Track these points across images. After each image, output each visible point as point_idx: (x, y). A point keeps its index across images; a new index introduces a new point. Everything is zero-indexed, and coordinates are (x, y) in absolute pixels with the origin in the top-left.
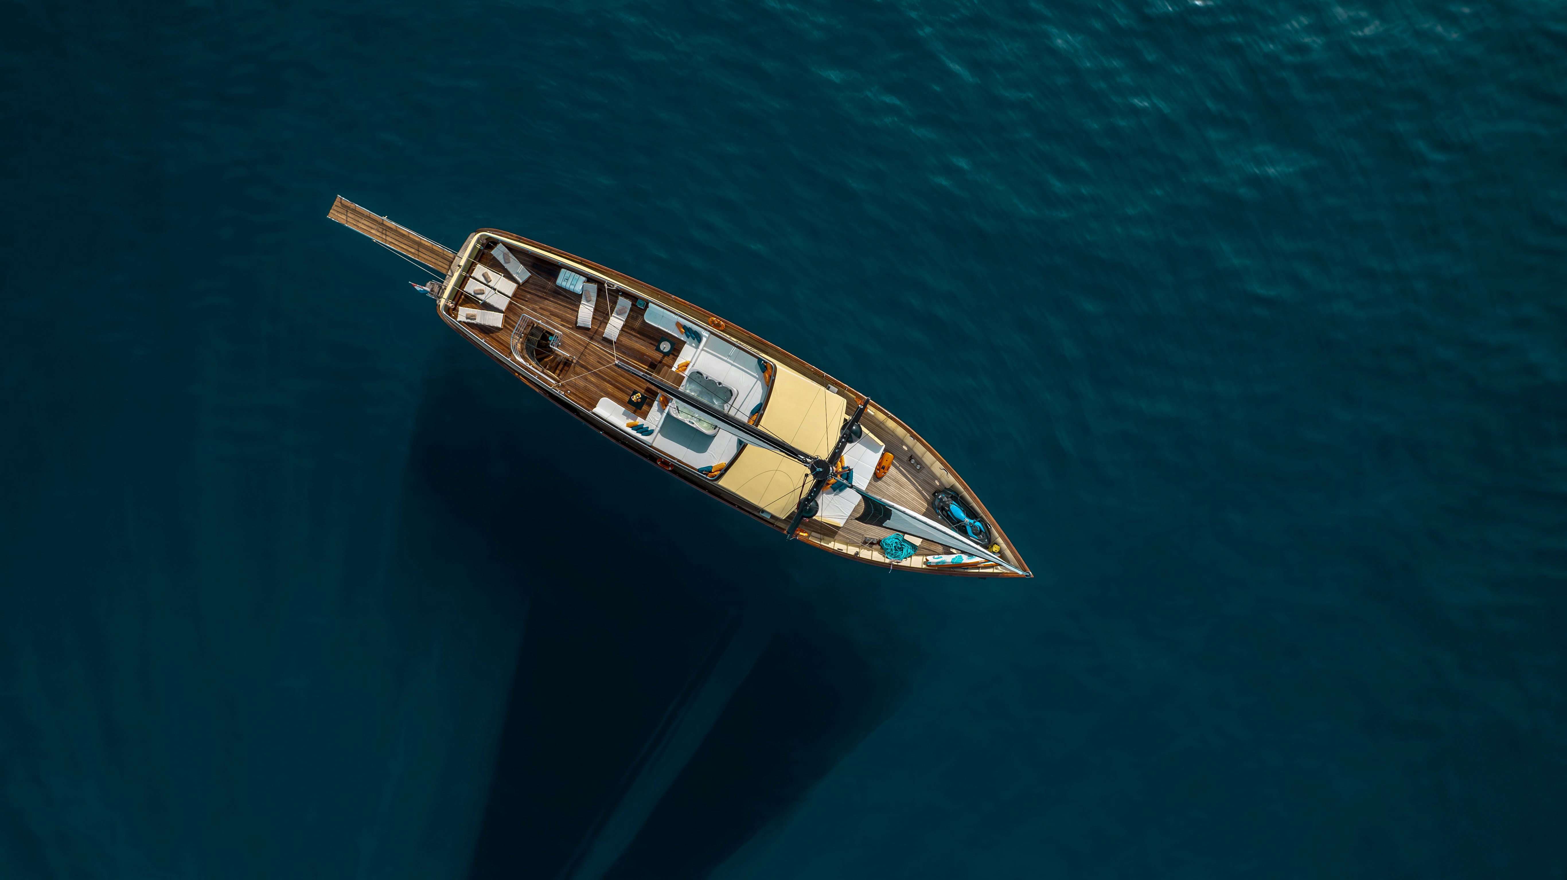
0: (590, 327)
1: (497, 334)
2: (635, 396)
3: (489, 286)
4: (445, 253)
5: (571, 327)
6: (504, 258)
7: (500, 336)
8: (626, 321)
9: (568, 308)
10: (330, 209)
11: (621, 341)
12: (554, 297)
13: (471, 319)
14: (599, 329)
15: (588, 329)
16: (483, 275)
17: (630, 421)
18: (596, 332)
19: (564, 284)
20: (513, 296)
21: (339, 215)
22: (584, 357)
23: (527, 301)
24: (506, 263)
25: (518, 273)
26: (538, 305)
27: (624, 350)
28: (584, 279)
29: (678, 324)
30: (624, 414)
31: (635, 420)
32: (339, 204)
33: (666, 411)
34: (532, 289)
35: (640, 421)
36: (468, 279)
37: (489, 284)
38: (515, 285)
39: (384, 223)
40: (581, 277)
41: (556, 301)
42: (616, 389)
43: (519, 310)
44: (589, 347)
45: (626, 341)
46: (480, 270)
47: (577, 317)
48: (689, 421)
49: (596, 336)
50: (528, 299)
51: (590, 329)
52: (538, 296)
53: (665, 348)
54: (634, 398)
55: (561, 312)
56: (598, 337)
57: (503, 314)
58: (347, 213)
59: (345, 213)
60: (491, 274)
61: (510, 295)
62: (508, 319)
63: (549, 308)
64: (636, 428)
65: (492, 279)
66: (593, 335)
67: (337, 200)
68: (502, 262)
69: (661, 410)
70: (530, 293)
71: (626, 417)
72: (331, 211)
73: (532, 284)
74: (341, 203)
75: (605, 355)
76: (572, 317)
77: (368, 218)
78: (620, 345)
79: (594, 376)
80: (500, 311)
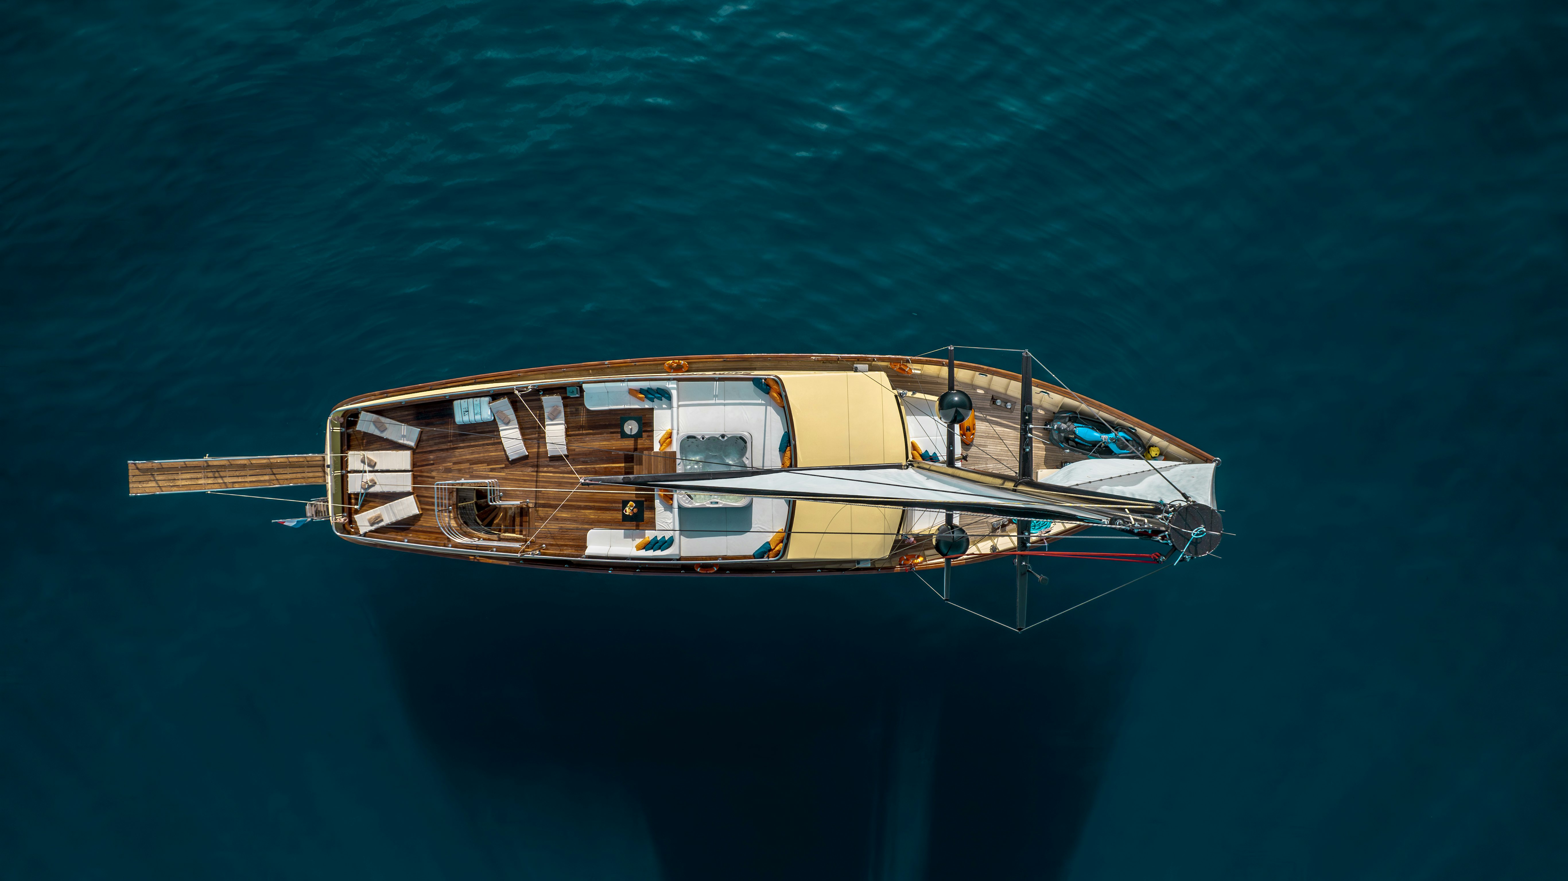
0: (527, 454)
1: (420, 523)
2: (627, 509)
3: (377, 471)
4: (308, 459)
5: (503, 466)
6: (376, 427)
7: (424, 524)
8: (567, 422)
9: (487, 444)
10: (128, 483)
11: (574, 450)
12: (463, 441)
13: (378, 523)
14: (541, 450)
15: (525, 458)
16: (363, 462)
17: (638, 541)
18: (538, 456)
19: (466, 419)
20: (413, 468)
21: (144, 485)
22: (540, 494)
23: (433, 464)
24: (382, 431)
25: (404, 436)
26: (450, 462)
27: (583, 459)
28: (487, 399)
29: (632, 392)
30: (626, 537)
31: (643, 536)
32: (137, 472)
33: (675, 505)
34: (430, 446)
35: (650, 535)
36: (347, 477)
37: (376, 468)
38: (408, 453)
39: (210, 464)
40: (482, 399)
41: (469, 444)
42: (599, 512)
43: (430, 479)
44: (540, 479)
45: (578, 447)
46: (354, 459)
47: (505, 451)
48: (711, 503)
49: (541, 460)
50: (432, 460)
51: (528, 455)
52: (442, 450)
53: (631, 429)
54: (628, 511)
55: (482, 455)
56: (543, 460)
57: (412, 496)
58: (154, 477)
59: (152, 479)
60: (371, 455)
61: (409, 468)
62: (422, 499)
63: (464, 457)
64: (650, 546)
65: (375, 460)
66: (537, 462)
67: (130, 468)
68: (377, 433)
69: (669, 507)
70: (431, 452)
71: (631, 540)
72: (131, 486)
73: (427, 440)
74: (137, 469)
75: (564, 478)
76: (499, 453)
77: (186, 468)
78: (575, 455)
79: (565, 510)
80: (408, 494)
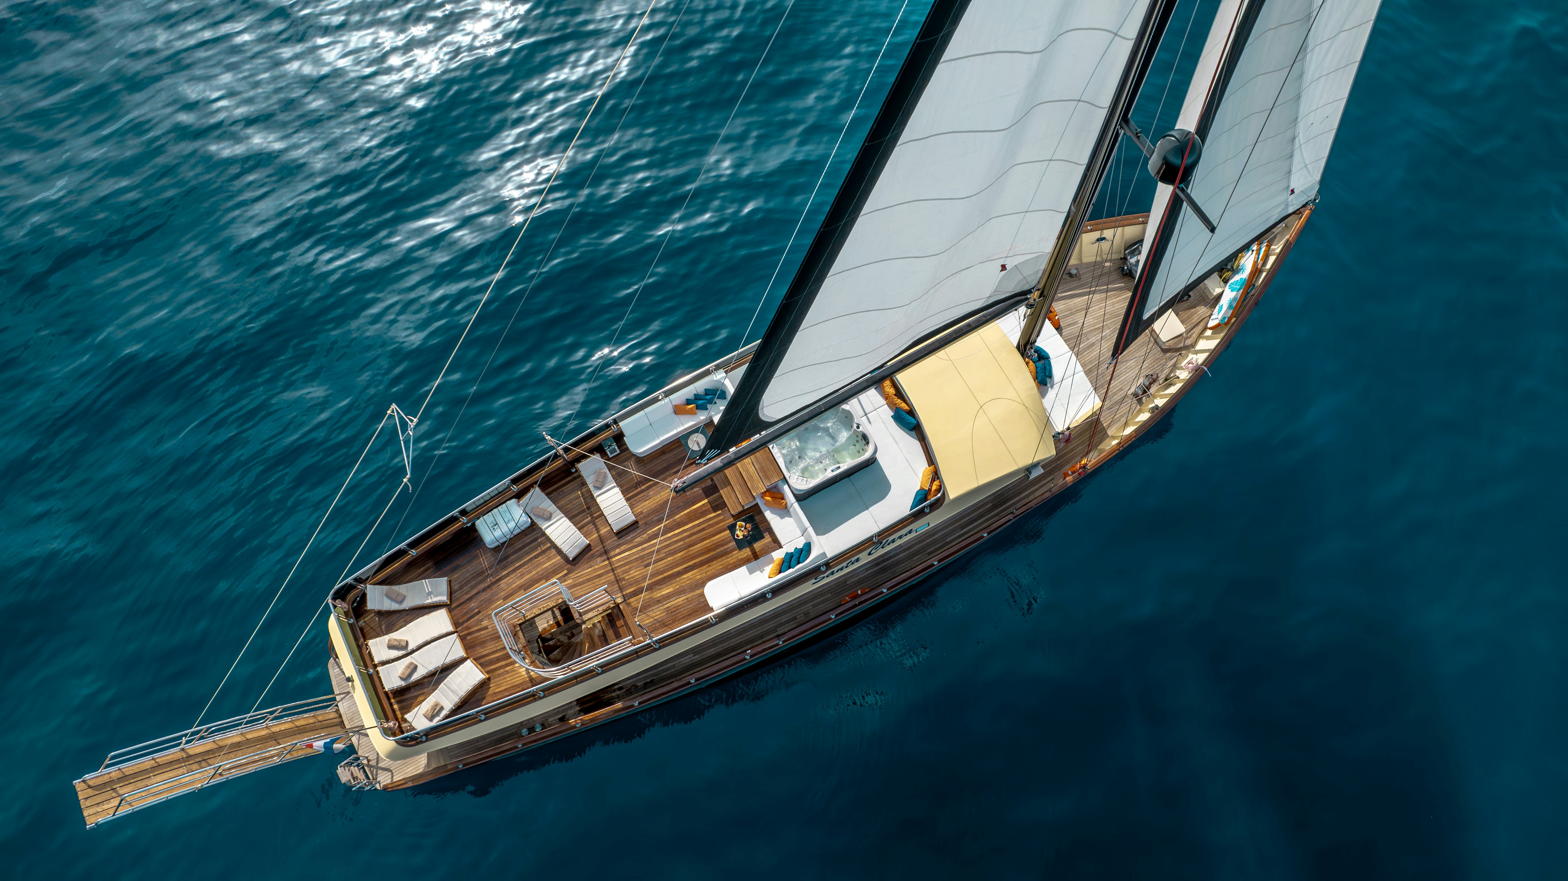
0: (588, 542)
1: (491, 692)
2: (738, 532)
3: (413, 652)
4: (320, 718)
5: (566, 572)
6: (392, 599)
7: (497, 690)
8: (619, 485)
9: (536, 557)
10: (80, 811)
11: (642, 513)
12: (505, 568)
13: (438, 714)
14: (602, 532)
15: (588, 548)
16: (391, 647)
17: (769, 569)
18: (601, 540)
19: (498, 533)
20: (456, 628)
21: (106, 807)
22: (624, 583)
23: (479, 612)
24: (401, 602)
25: (429, 594)
26: (498, 600)
27: (657, 518)
28: (514, 500)
29: (678, 410)
30: (751, 572)
31: (772, 561)
32: (90, 792)
33: (790, 497)
34: (467, 593)
35: (778, 555)
36: (377, 672)
37: (410, 648)
38: (442, 613)
39: (191, 752)
40: (508, 502)
41: (513, 568)
42: (704, 567)
43: (482, 632)
44: (616, 565)
45: (646, 506)
46: (379, 648)
47: (559, 552)
48: (832, 471)
49: (607, 543)
50: (477, 608)
51: (589, 545)
52: (484, 590)
53: (698, 444)
54: (740, 534)
55: (534, 572)
56: (609, 542)
57: (469, 661)
58: (116, 792)
59: (114, 795)
60: (398, 635)
61: (451, 628)
62: (482, 660)
63: (514, 586)
64: (786, 564)
65: (405, 638)
66: (604, 547)
67: (78, 789)
68: (395, 606)
69: (784, 511)
70: (471, 598)
71: (759, 572)
72: (85, 813)
73: (461, 588)
74: (90, 787)
75: (643, 550)
76: (554, 561)
77: (158, 768)
78: (645, 517)
79: (663, 586)
80: (461, 661)
